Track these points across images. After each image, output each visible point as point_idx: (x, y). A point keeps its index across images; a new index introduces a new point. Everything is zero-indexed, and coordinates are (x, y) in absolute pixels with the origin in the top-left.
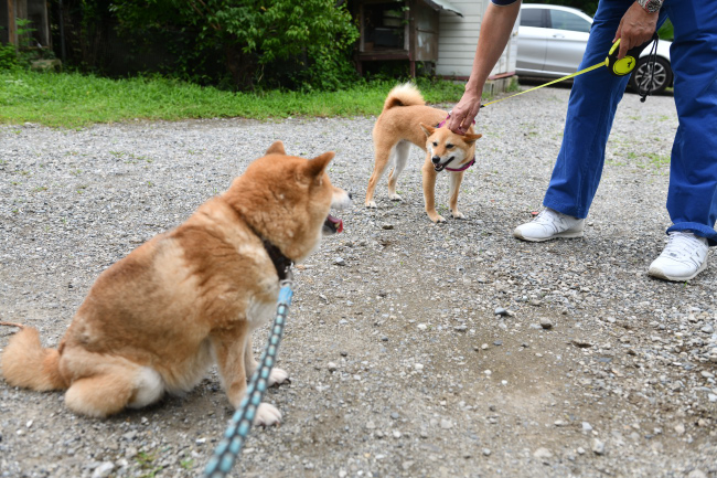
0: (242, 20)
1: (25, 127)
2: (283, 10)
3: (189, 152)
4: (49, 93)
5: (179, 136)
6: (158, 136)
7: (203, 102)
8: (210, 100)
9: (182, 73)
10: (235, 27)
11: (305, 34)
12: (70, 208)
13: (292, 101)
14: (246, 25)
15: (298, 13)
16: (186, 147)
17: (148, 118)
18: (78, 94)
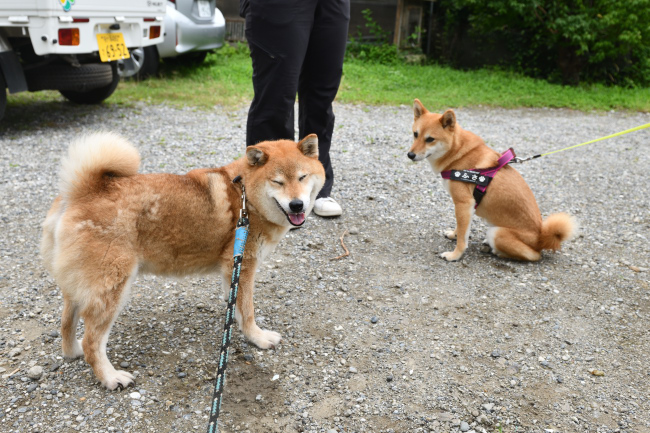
0: (578, 26)
1: (400, 108)
2: (618, 17)
3: (524, 138)
4: (416, 82)
5: (515, 123)
6: (498, 122)
7: (535, 94)
8: (541, 91)
9: (517, 66)
10: (571, 33)
11: (637, 38)
12: (434, 182)
13: (616, 96)
14: (581, 31)
15: (633, 21)
16: (522, 134)
17: (489, 105)
18: (438, 83)
